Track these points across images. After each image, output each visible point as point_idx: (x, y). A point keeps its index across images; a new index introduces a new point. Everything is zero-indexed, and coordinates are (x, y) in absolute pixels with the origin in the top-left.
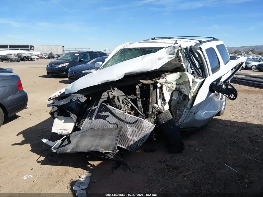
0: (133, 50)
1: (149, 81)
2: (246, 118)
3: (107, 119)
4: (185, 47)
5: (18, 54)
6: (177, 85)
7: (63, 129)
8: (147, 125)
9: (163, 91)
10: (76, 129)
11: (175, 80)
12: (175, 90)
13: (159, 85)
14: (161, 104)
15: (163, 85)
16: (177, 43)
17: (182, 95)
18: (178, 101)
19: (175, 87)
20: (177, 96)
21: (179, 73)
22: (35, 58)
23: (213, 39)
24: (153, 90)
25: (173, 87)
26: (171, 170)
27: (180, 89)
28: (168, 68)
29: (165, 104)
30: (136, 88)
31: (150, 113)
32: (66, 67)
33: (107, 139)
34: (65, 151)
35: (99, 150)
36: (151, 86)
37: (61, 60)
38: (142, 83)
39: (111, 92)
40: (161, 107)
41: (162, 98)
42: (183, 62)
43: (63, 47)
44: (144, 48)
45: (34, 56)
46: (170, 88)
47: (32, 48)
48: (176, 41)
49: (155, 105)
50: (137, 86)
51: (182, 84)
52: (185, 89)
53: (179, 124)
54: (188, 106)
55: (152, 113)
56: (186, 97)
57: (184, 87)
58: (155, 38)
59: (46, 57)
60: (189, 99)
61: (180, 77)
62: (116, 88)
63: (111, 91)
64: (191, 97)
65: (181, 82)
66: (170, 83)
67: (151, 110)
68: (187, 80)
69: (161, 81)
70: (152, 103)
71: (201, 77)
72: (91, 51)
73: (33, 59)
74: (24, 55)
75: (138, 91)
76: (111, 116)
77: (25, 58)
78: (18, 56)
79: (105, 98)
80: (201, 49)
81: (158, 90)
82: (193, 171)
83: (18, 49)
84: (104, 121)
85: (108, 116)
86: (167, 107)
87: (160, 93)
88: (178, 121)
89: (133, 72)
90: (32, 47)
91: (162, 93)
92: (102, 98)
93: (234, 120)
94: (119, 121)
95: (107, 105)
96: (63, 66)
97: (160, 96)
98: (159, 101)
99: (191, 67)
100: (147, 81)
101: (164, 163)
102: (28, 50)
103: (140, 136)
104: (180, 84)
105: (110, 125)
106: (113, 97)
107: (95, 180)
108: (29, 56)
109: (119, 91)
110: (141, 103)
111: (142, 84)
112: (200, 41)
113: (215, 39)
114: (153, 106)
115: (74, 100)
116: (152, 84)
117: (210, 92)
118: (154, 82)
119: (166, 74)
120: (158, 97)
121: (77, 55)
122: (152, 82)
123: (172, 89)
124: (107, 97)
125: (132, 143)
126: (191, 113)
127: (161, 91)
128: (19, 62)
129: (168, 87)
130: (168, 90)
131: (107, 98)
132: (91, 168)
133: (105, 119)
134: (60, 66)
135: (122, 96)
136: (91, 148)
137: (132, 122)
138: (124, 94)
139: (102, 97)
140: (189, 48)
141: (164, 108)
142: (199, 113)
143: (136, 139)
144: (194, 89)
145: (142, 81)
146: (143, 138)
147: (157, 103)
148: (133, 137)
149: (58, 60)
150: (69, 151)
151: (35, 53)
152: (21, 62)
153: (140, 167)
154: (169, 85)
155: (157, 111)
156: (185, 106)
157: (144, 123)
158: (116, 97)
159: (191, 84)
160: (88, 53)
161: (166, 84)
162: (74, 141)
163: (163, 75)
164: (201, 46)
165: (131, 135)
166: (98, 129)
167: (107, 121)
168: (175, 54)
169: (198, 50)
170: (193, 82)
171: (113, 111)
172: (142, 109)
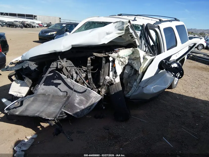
0: (96, 24)
1: (102, 54)
2: (195, 93)
3: (59, 86)
4: (142, 24)
5: (22, 22)
6: (130, 60)
7: (19, 92)
8: (94, 96)
9: (115, 64)
10: (30, 93)
11: (127, 55)
12: (127, 65)
13: (111, 59)
14: (113, 76)
15: (115, 59)
16: (136, 20)
17: (133, 70)
18: (129, 75)
19: (127, 61)
20: (129, 70)
21: (131, 49)
22: (35, 26)
23: (174, 19)
24: (106, 63)
25: (125, 61)
26: (112, 138)
27: (132, 64)
28: (122, 43)
29: (116, 77)
30: (87, 60)
31: (101, 84)
32: (55, 35)
33: (54, 106)
34: (14, 113)
35: (42, 117)
36: (104, 59)
37: (51, 29)
38: (94, 55)
39: (60, 63)
40: (113, 79)
41: (114, 71)
42: (136, 39)
43: (60, 18)
44: (106, 22)
45: (35, 24)
46: (123, 62)
47: (36, 18)
48: (135, 17)
49: (107, 77)
50: (89, 59)
51: (134, 60)
52: (137, 65)
53: (129, 95)
54: (138, 80)
55: (103, 84)
56: (136, 72)
57: (136, 63)
58: (121, 14)
59: (45, 26)
60: (139, 74)
61: (133, 53)
62: (65, 59)
63: (60, 61)
64: (140, 72)
65: (133, 57)
66: (123, 58)
67: (102, 81)
68: (138, 56)
69: (114, 55)
70: (104, 75)
71: (151, 55)
72: (77, 23)
73: (33, 26)
74: (27, 23)
75: (89, 63)
76: (62, 84)
77: (27, 26)
78: (22, 23)
79: (54, 67)
80: (159, 27)
81: (111, 64)
82: (131, 142)
83: (25, 18)
84: (56, 88)
85: (60, 84)
86: (118, 80)
87: (112, 66)
88: (129, 92)
89: (81, 44)
90: (35, 16)
91: (114, 66)
92: (51, 68)
93: (184, 94)
94: (69, 89)
95: (60, 74)
96: (52, 34)
97: (112, 69)
98: (111, 73)
99: (145, 44)
100: (100, 54)
101: (107, 131)
102: (32, 19)
103: (88, 105)
104: (132, 60)
105: (61, 92)
106: (61, 67)
107: (39, 142)
108: (31, 24)
109: (70, 62)
110: (91, 74)
111: (94, 57)
112: (160, 20)
113: (176, 20)
114: (105, 78)
115: (25, 67)
116: (104, 57)
117: (159, 70)
118: (106, 56)
119: (119, 49)
120: (110, 69)
121: (64, 25)
122: (105, 55)
123: (124, 63)
124: (55, 66)
125: (79, 110)
126: (139, 87)
127: (113, 65)
128: (22, 28)
129: (121, 61)
130: (120, 64)
131: (56, 68)
132: (40, 129)
133: (57, 87)
134: (49, 34)
135: (71, 67)
136: (36, 113)
137: (81, 91)
138: (73, 65)
139: (51, 66)
140: (145, 25)
141: (115, 80)
142: (148, 87)
143: (83, 107)
144: (144, 66)
145: (95, 54)
146: (90, 106)
147: (109, 75)
148: (80, 105)
149: (48, 28)
150: (17, 113)
151: (36, 22)
152: (24, 28)
153: (84, 133)
154: (122, 60)
155: (108, 83)
156: (136, 80)
157: (93, 93)
158: (64, 68)
159: (142, 60)
160: (74, 24)
161: (118, 58)
162: (25, 104)
163: (117, 50)
164: (159, 25)
165: (78, 103)
166: (49, 95)
167: (59, 89)
168: (123, 30)
169: (155, 29)
170: (144, 58)
171: (65, 80)
172: (92, 81)
